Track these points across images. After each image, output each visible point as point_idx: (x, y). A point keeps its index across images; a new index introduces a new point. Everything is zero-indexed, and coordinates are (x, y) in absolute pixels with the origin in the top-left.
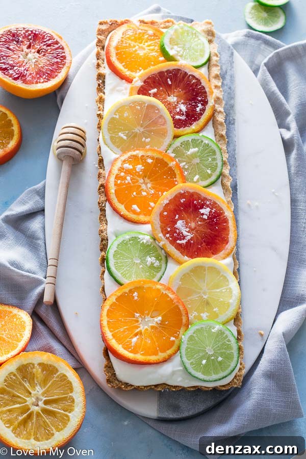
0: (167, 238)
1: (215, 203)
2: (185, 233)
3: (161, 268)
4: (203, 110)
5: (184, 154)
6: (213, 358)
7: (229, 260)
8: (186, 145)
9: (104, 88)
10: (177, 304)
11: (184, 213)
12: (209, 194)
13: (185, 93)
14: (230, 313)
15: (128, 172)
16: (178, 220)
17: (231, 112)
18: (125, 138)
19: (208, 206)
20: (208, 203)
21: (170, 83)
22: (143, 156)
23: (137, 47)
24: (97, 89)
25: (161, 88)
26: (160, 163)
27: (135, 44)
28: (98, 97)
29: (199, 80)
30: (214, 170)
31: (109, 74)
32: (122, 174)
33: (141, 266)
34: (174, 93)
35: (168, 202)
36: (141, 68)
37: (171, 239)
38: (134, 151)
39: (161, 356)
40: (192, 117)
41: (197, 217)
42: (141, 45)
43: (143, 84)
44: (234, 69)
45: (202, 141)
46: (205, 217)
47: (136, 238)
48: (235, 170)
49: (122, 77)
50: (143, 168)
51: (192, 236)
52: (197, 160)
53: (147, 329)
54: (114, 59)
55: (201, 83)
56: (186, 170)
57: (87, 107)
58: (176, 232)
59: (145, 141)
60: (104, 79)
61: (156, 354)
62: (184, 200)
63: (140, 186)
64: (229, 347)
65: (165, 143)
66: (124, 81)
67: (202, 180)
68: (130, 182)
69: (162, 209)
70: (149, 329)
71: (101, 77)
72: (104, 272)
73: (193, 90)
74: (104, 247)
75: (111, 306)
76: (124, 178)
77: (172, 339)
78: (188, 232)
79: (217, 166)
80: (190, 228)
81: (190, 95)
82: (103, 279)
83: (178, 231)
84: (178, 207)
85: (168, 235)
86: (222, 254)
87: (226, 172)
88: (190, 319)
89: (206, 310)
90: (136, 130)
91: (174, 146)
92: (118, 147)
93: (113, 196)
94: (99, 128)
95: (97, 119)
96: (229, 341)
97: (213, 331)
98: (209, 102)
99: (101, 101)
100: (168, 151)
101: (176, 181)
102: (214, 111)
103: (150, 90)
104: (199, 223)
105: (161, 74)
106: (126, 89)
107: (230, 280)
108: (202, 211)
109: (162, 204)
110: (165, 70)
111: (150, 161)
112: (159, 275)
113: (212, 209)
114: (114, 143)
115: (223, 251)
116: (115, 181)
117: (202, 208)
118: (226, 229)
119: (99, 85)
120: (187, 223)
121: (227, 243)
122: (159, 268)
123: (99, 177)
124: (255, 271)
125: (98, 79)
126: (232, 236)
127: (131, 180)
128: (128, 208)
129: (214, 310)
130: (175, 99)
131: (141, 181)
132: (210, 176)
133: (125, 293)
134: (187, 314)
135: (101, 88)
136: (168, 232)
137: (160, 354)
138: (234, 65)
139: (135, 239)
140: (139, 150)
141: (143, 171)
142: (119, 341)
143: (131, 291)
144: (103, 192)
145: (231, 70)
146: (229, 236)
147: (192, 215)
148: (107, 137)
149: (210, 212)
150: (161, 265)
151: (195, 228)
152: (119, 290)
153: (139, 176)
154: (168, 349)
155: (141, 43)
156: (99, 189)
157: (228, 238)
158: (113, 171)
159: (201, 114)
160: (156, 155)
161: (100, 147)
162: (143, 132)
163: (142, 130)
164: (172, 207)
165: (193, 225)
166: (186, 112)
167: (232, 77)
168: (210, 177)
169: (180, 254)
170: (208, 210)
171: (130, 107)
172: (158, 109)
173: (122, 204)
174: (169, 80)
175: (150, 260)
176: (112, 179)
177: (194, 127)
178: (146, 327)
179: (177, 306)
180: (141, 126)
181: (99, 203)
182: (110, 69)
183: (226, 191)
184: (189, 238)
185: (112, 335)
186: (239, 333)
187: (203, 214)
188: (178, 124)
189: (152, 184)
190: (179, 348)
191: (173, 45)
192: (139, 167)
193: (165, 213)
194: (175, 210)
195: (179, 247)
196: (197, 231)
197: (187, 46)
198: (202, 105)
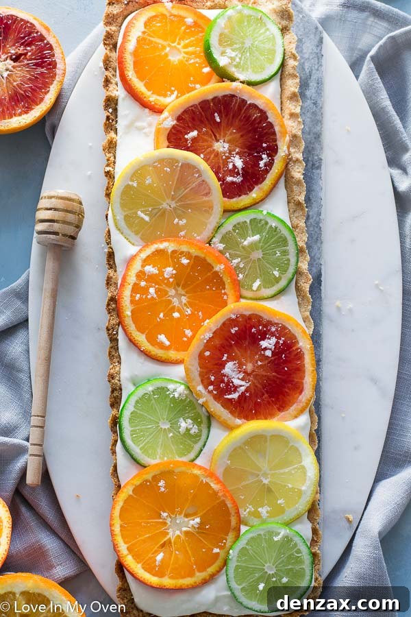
0: (210, 392)
1: (284, 328)
2: (236, 382)
3: (200, 436)
4: (270, 165)
5: (238, 244)
6: (274, 579)
7: (304, 419)
8: (241, 228)
9: (117, 122)
10: (222, 498)
11: (235, 349)
12: (275, 313)
13: (242, 136)
14: (303, 505)
15: (151, 279)
16: (227, 361)
17: (317, 145)
18: (147, 218)
19: (273, 334)
20: (273, 329)
21: (218, 120)
22: (174, 252)
23: (168, 49)
24: (105, 124)
25: (204, 129)
26: (200, 264)
27: (165, 43)
28: (106, 141)
29: (265, 113)
30: (283, 270)
31: (124, 99)
32: (143, 284)
33: (171, 434)
34: (224, 136)
35: (211, 335)
36: (173, 89)
37: (215, 392)
38: (161, 242)
39: (200, 576)
40: (252, 177)
41: (256, 354)
42: (173, 45)
43: (175, 122)
44: (324, 67)
45: (267, 223)
46: (269, 353)
47: (162, 388)
48: (319, 249)
49: (144, 104)
50: (174, 272)
51: (248, 385)
52: (258, 254)
53: (179, 536)
54: (131, 74)
55: (267, 118)
56: (241, 270)
57: (91, 147)
58: (223, 381)
59: (178, 223)
60: (116, 104)
61: (191, 575)
62: (237, 329)
63: (170, 302)
64: (299, 561)
65: (208, 226)
66: (147, 110)
67: (265, 288)
68: (155, 296)
69: (202, 347)
70: (183, 537)
71: (111, 103)
72: (116, 441)
73: (255, 130)
74: (115, 402)
75: (126, 502)
76: (145, 290)
77: (216, 550)
78: (243, 379)
79: (288, 264)
80: (245, 372)
81: (250, 140)
82: (114, 452)
83: (226, 379)
84: (227, 340)
85: (211, 388)
86: (293, 409)
87: (304, 266)
88: (242, 516)
89: (266, 502)
90: (165, 205)
91: (223, 231)
92: (137, 233)
93: (129, 321)
94: (108, 195)
95: (106, 180)
96: (299, 551)
97: (276, 539)
98: (279, 150)
99: (111, 146)
100: (214, 240)
101: (225, 294)
102: (288, 161)
103: (187, 133)
104: (260, 363)
105: (204, 104)
106: (150, 125)
107: (303, 454)
108: (264, 344)
109: (202, 340)
110: (210, 97)
111: (185, 261)
112: (197, 447)
113: (278, 338)
114: (130, 225)
115: (295, 406)
116: (131, 295)
117: (263, 338)
118: (300, 370)
119: (108, 118)
120: (241, 365)
121: (301, 393)
122: (197, 436)
123: (108, 284)
124: (343, 418)
125: (107, 106)
126: (308, 381)
127: (156, 292)
128: (152, 340)
129: (279, 502)
130: (227, 145)
131: (172, 292)
132: (277, 280)
133: (147, 481)
134: (238, 513)
135: (110, 124)
136: (211, 383)
137: (198, 574)
138: (323, 61)
139: (161, 391)
140: (169, 241)
141: (175, 276)
142: (137, 557)
143: (156, 478)
144: (113, 310)
145: (317, 70)
146: (304, 381)
147: (249, 352)
148: (120, 217)
149: (277, 343)
150: (200, 431)
151: (253, 371)
152: (137, 475)
153: (169, 285)
154: (209, 566)
155: (174, 42)
156: (108, 305)
157: (302, 383)
158: (128, 278)
159: (267, 172)
160: (194, 252)
161: (109, 231)
162: (175, 209)
163: (173, 205)
164: (217, 342)
165: (249, 367)
166: (243, 169)
167: (320, 83)
168: (277, 282)
169: (230, 415)
170: (274, 340)
171: (155, 167)
172: (198, 171)
173: (143, 333)
174: (216, 114)
175: (184, 424)
176: (127, 293)
177: (255, 194)
178: (178, 533)
179: (224, 501)
180: (173, 199)
181: (108, 329)
182: (126, 89)
183: (303, 300)
184: (243, 389)
185: (128, 548)
186: (315, 531)
187: (266, 349)
188: (230, 191)
189: (188, 298)
190: (225, 563)
191: (224, 46)
192: (169, 271)
193: (207, 353)
194: (223, 346)
195: (228, 404)
196: (256, 376)
197: (248, 44)
198: (268, 155)
